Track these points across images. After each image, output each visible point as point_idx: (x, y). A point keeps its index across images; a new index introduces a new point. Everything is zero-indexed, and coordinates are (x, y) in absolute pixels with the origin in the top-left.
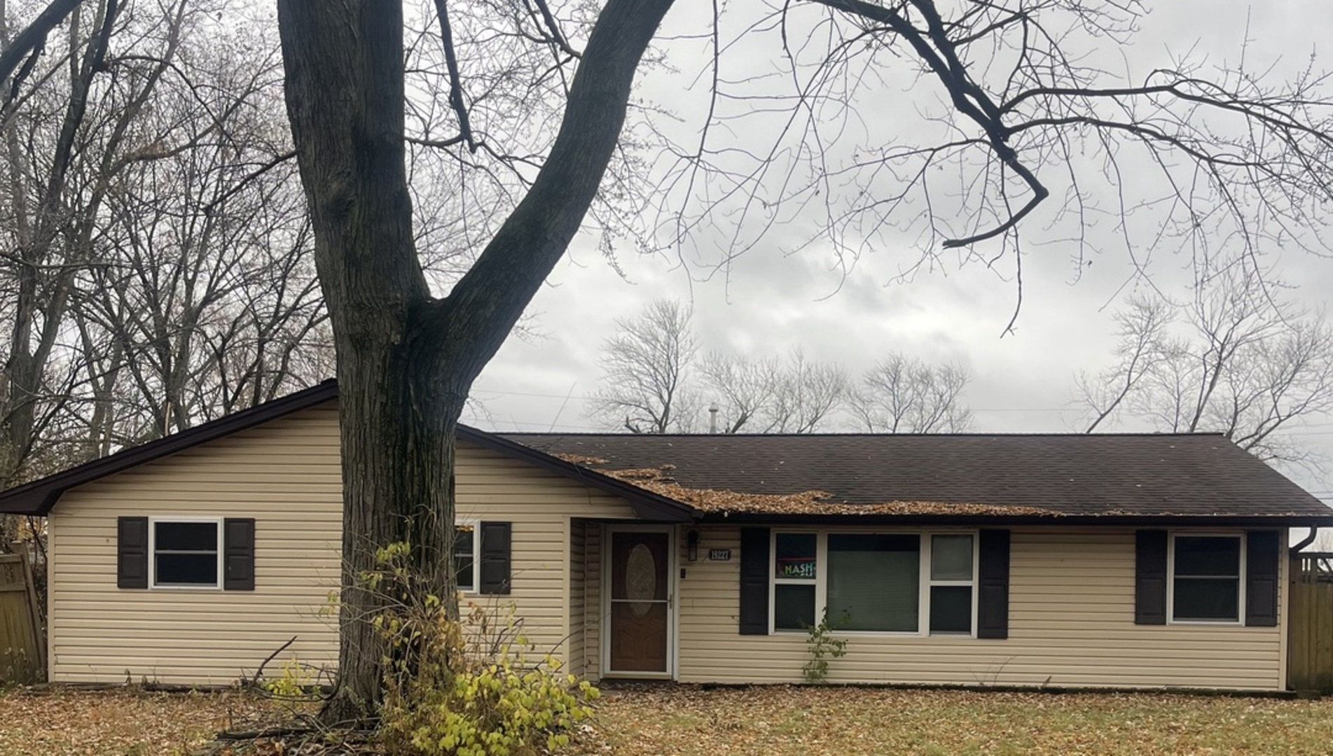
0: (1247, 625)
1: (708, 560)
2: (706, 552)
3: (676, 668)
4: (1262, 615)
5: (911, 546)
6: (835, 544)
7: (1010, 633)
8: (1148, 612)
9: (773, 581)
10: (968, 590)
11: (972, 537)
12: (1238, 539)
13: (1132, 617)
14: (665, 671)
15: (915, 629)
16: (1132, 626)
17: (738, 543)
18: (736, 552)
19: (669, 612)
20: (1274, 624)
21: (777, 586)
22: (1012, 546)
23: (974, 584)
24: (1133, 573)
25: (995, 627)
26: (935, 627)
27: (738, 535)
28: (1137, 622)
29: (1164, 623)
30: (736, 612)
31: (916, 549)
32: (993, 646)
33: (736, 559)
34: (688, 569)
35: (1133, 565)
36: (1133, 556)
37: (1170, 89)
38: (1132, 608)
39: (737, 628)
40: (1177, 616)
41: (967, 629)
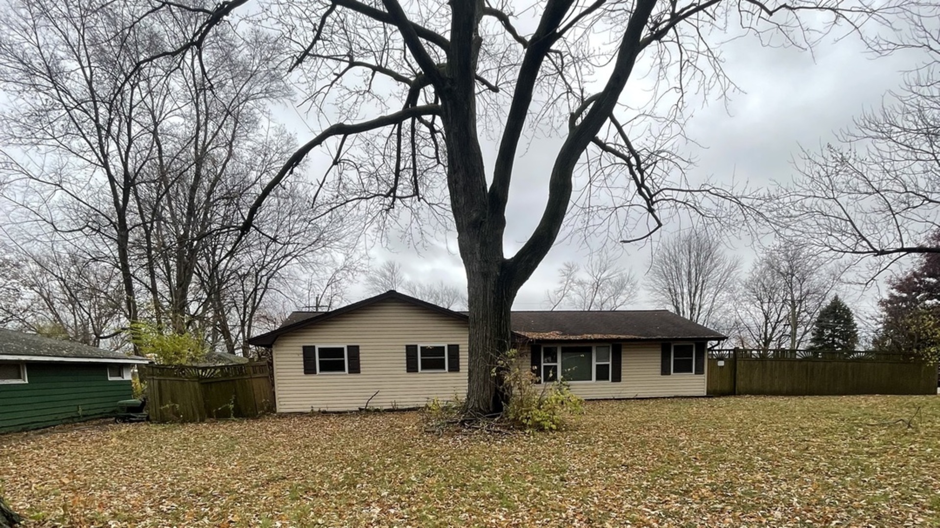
0: (695, 374)
4: (699, 371)
5: (588, 350)
6: (564, 350)
7: (623, 379)
8: (665, 371)
9: (543, 364)
10: (608, 365)
11: (609, 347)
12: (692, 346)
13: (660, 373)
15: (591, 379)
16: (660, 375)
17: (530, 351)
18: (529, 354)
20: (703, 373)
21: (545, 366)
22: (623, 349)
23: (610, 363)
24: (660, 358)
25: (617, 378)
26: (598, 378)
27: (530, 347)
28: (662, 374)
29: (670, 374)
31: (591, 351)
32: (617, 384)
33: (529, 356)
35: (660, 355)
36: (660, 352)
37: (708, 191)
38: (660, 370)
40: (674, 372)
41: (608, 379)
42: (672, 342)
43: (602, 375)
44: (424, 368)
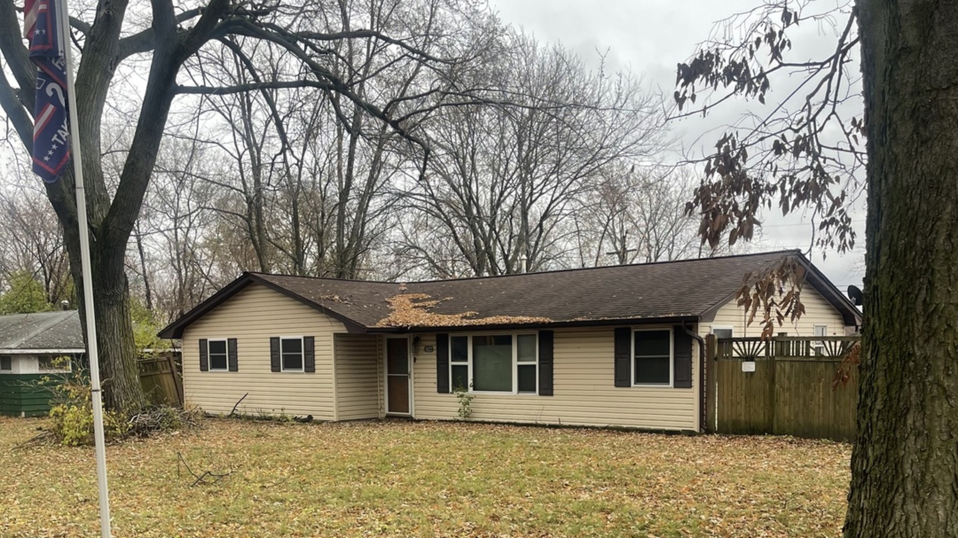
0: (675, 387)
1: (424, 353)
2: (423, 347)
3: (413, 411)
4: (683, 382)
5: (508, 341)
6: (475, 343)
7: (555, 392)
8: (622, 381)
9: (451, 363)
10: (535, 366)
11: (535, 335)
12: (668, 332)
13: (613, 382)
14: (408, 412)
15: (511, 390)
16: (614, 388)
17: (435, 343)
18: (435, 347)
19: (409, 380)
20: (691, 387)
21: (452, 366)
22: (555, 340)
23: (536, 363)
24: (613, 355)
25: (547, 390)
26: (521, 389)
27: (435, 338)
28: (616, 386)
29: (629, 386)
30: (436, 380)
31: (511, 343)
32: (546, 400)
33: (435, 352)
34: (417, 357)
35: (613, 350)
36: (613, 344)
38: (613, 377)
39: (436, 390)
40: (637, 381)
41: (534, 390)
42: (632, 326)
43: (526, 382)
44: (285, 367)
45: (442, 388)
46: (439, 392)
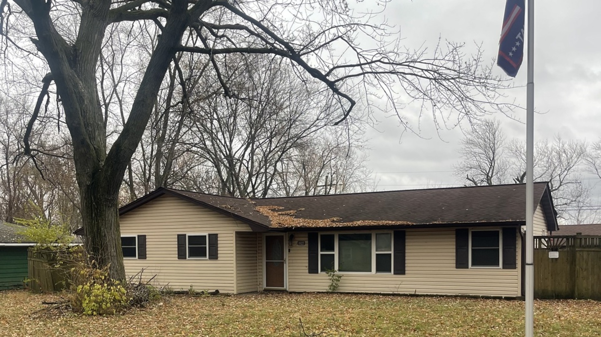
0: (503, 268)
1: (297, 245)
2: (297, 242)
3: (287, 286)
4: (509, 264)
5: (368, 238)
6: (341, 239)
7: (406, 272)
8: (461, 263)
9: (320, 253)
10: (390, 254)
11: (391, 234)
12: (498, 231)
13: (455, 265)
14: (283, 287)
15: (370, 270)
16: (455, 269)
17: (307, 239)
18: (307, 242)
19: (285, 265)
20: (515, 268)
21: (321, 255)
22: (406, 237)
23: (392, 252)
24: (455, 247)
25: (400, 270)
26: (378, 270)
27: (307, 235)
28: (457, 267)
29: (468, 268)
30: (307, 265)
31: (370, 239)
32: (400, 277)
33: (307, 245)
34: (291, 249)
35: (455, 243)
36: (454, 240)
37: (379, 61)
38: (455, 261)
39: (307, 271)
40: (473, 264)
41: (390, 271)
42: (469, 228)
43: (383, 266)
44: (190, 256)
45: (313, 270)
46: (310, 272)
